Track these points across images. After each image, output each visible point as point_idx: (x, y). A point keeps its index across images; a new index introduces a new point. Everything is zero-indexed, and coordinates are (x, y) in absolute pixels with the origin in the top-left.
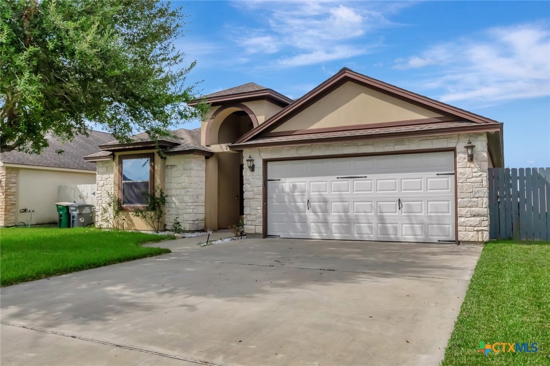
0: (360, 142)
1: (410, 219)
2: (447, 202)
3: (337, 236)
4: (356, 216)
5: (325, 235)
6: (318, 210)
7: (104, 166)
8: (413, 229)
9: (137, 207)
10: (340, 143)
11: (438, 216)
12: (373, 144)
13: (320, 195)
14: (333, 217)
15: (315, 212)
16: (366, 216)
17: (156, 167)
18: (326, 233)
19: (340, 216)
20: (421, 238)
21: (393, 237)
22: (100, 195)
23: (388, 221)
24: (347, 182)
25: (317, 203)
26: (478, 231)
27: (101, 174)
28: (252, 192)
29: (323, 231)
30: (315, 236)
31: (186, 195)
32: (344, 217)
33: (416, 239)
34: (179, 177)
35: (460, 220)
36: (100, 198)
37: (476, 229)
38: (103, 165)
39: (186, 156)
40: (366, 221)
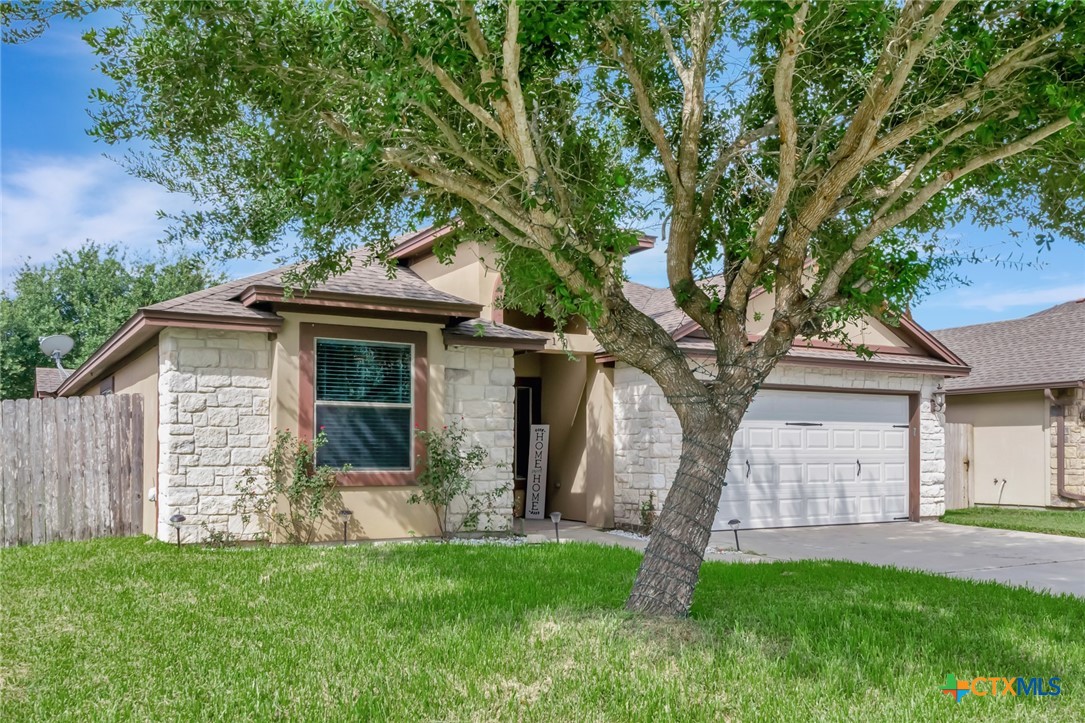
0: (827, 370)
1: (870, 491)
2: (901, 466)
3: (787, 521)
4: (813, 487)
5: (771, 521)
6: (763, 479)
7: (206, 347)
8: (872, 504)
9: (372, 475)
10: (802, 367)
11: (896, 485)
12: (841, 375)
13: (767, 452)
14: (785, 491)
15: (757, 482)
16: (825, 486)
17: (432, 372)
18: (771, 517)
19: (792, 487)
20: (880, 516)
21: (852, 519)
22: (190, 438)
23: (848, 494)
24: (798, 431)
25: (763, 467)
26: (937, 503)
27: (194, 372)
28: (669, 445)
29: (769, 514)
30: (756, 523)
31: (496, 445)
32: (797, 489)
33: (875, 517)
34: (476, 400)
35: (923, 489)
36: (188, 449)
37: (936, 500)
38: (201, 344)
39: (498, 350)
40: (823, 495)
